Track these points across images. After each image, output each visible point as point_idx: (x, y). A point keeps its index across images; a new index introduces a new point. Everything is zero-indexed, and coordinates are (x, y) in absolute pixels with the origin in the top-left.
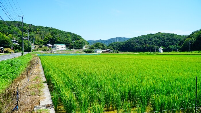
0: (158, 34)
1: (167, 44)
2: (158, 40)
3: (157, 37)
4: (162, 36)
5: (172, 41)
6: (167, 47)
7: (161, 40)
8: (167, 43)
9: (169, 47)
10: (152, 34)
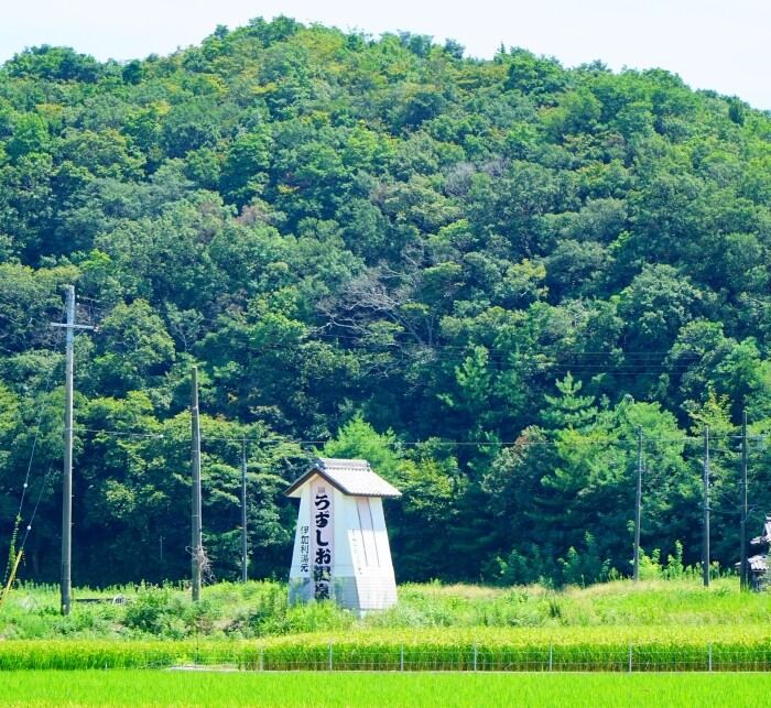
0: (249, 82)
1: (499, 361)
2: (257, 229)
3: (212, 160)
4: (369, 140)
5: (621, 276)
6: (506, 460)
7: (337, 259)
8: (503, 321)
9: (547, 459)
10: (71, 68)
